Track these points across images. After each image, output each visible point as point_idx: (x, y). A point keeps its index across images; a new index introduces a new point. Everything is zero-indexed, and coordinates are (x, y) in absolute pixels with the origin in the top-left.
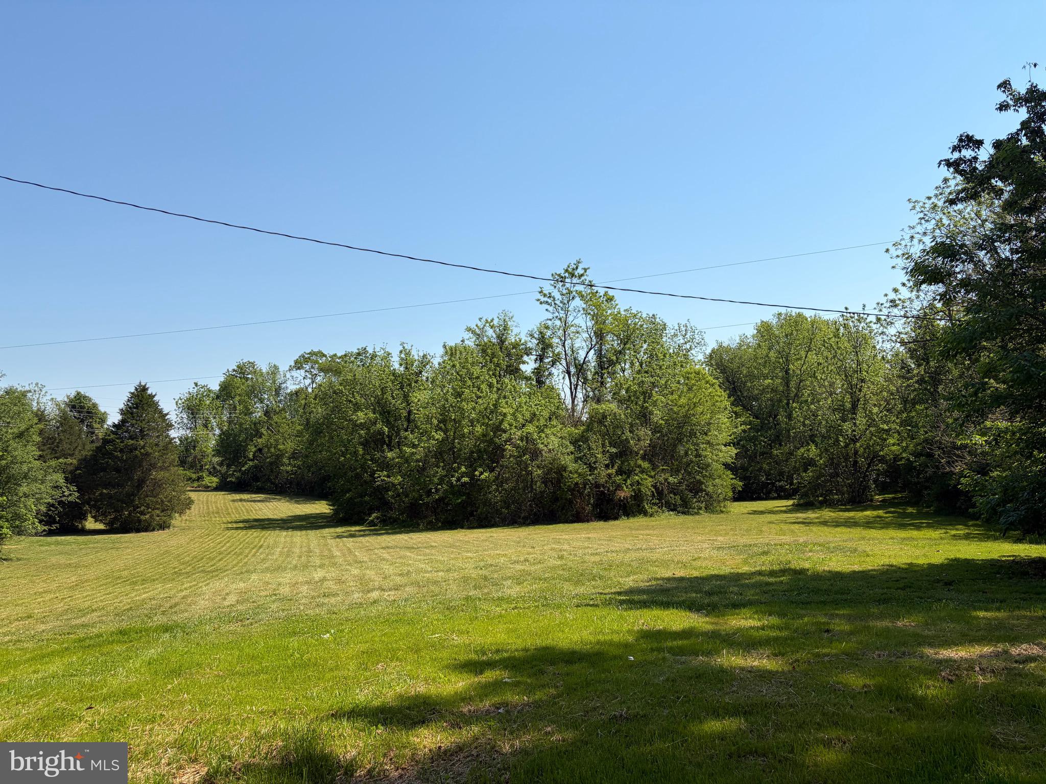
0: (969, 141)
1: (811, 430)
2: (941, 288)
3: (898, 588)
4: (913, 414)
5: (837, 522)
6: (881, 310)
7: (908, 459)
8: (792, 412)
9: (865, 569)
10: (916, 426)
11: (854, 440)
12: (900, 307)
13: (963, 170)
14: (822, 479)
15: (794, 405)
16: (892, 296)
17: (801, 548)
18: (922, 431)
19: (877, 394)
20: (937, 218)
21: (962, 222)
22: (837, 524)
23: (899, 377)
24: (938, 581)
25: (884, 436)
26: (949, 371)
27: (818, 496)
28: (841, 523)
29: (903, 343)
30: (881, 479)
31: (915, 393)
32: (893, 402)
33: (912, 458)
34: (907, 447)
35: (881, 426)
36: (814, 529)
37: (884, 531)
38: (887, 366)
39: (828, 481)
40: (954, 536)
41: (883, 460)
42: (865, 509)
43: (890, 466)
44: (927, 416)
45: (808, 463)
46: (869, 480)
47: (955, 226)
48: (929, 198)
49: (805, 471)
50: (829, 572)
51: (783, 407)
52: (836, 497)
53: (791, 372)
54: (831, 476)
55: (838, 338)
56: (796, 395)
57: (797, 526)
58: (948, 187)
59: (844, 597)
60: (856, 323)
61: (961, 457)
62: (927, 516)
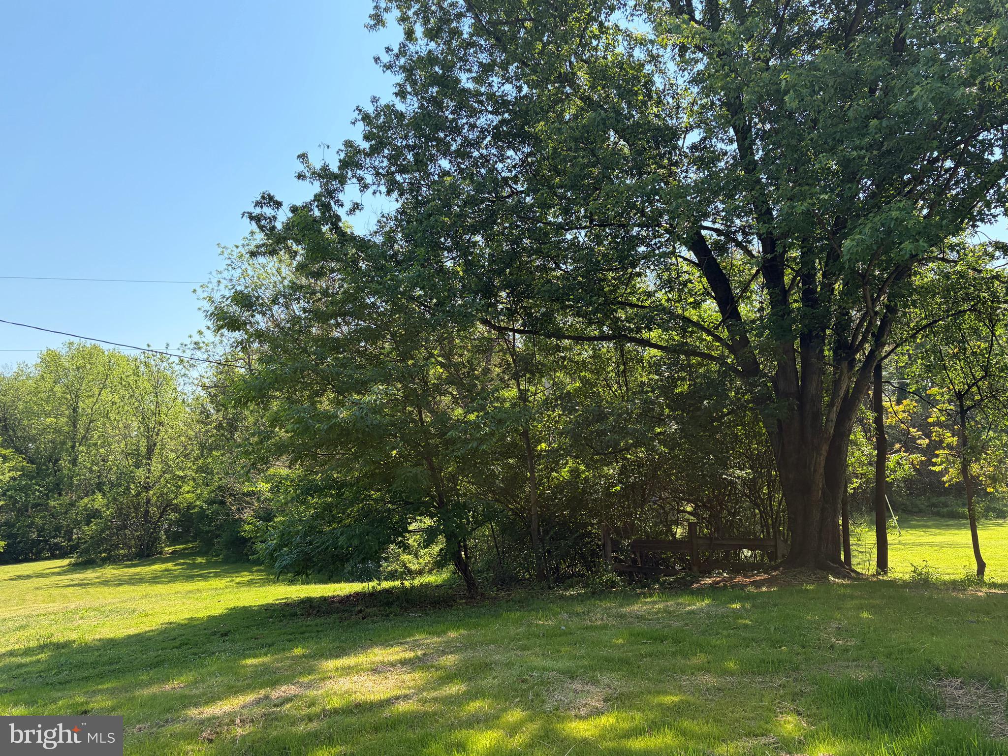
0: (269, 200)
1: (99, 477)
2: (238, 335)
3: (174, 647)
4: (210, 460)
5: (120, 580)
6: (184, 352)
7: (201, 507)
8: (77, 456)
9: (141, 631)
10: (212, 473)
11: (147, 488)
12: (203, 350)
13: (264, 226)
14: (108, 532)
15: (81, 448)
16: (196, 338)
17: (68, 615)
18: (216, 478)
19: (175, 439)
20: (243, 267)
21: (265, 275)
22: (120, 582)
23: (198, 421)
24: (215, 633)
25: (180, 483)
26: (245, 418)
27: (100, 553)
28: (125, 580)
29: (204, 387)
30: (173, 529)
31: (213, 439)
32: (190, 447)
33: (205, 506)
34: (201, 494)
35: (177, 473)
36: (92, 590)
37: (171, 585)
38: (188, 409)
39: (114, 534)
40: (239, 583)
41: (176, 508)
42: (154, 563)
43: (183, 515)
44: (222, 463)
45: (93, 515)
46: (160, 531)
47: (259, 278)
48: (237, 247)
49: (88, 525)
50: (100, 640)
51: (67, 450)
52: (122, 551)
53: (80, 410)
54: (119, 528)
55: (138, 376)
56: (84, 437)
57: (71, 589)
58: (254, 240)
59: (113, 667)
60: (158, 362)
61: (250, 504)
62: (215, 565)
